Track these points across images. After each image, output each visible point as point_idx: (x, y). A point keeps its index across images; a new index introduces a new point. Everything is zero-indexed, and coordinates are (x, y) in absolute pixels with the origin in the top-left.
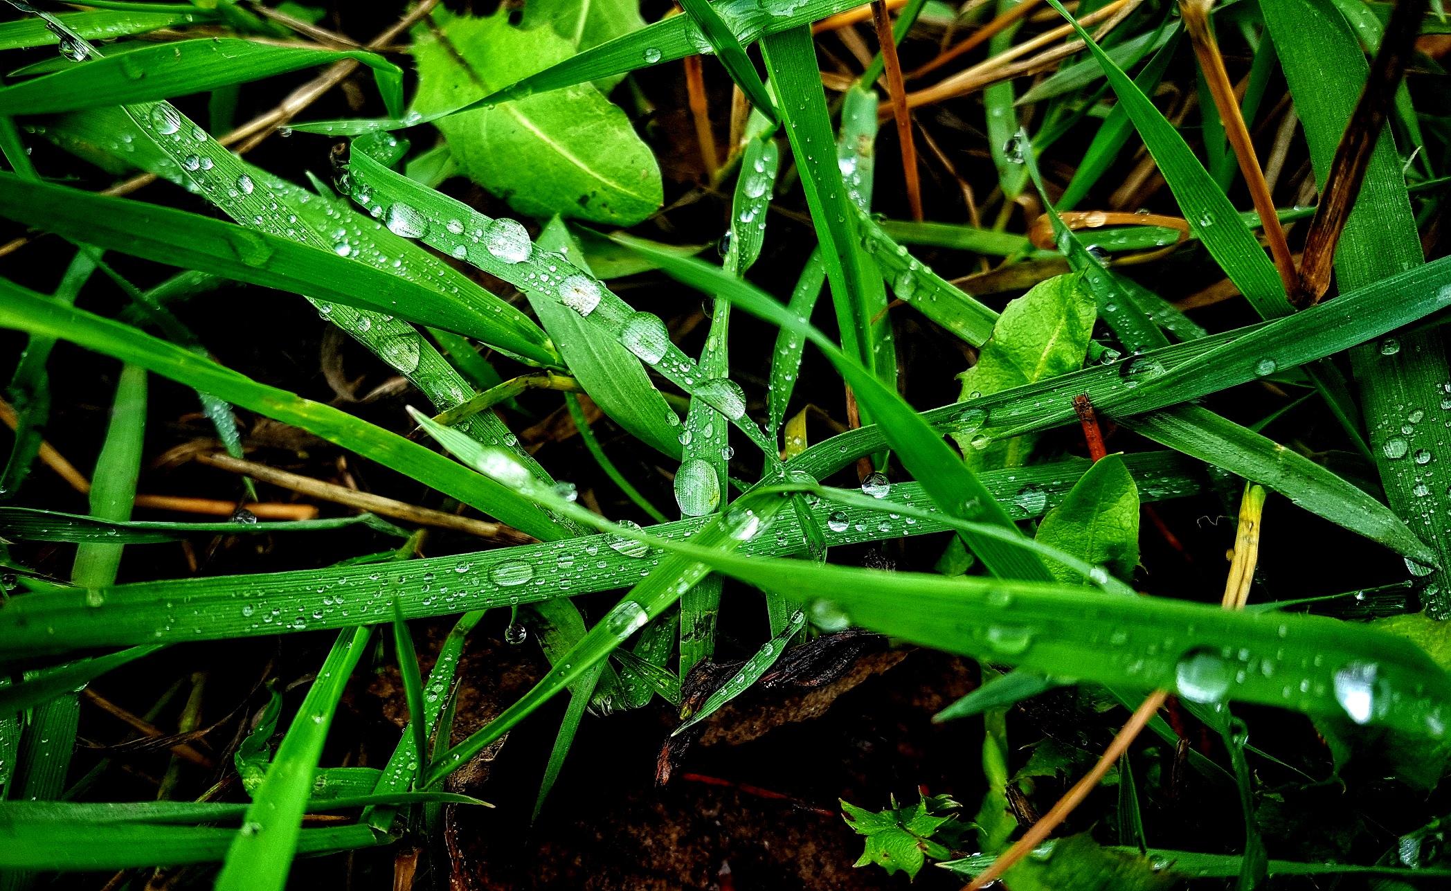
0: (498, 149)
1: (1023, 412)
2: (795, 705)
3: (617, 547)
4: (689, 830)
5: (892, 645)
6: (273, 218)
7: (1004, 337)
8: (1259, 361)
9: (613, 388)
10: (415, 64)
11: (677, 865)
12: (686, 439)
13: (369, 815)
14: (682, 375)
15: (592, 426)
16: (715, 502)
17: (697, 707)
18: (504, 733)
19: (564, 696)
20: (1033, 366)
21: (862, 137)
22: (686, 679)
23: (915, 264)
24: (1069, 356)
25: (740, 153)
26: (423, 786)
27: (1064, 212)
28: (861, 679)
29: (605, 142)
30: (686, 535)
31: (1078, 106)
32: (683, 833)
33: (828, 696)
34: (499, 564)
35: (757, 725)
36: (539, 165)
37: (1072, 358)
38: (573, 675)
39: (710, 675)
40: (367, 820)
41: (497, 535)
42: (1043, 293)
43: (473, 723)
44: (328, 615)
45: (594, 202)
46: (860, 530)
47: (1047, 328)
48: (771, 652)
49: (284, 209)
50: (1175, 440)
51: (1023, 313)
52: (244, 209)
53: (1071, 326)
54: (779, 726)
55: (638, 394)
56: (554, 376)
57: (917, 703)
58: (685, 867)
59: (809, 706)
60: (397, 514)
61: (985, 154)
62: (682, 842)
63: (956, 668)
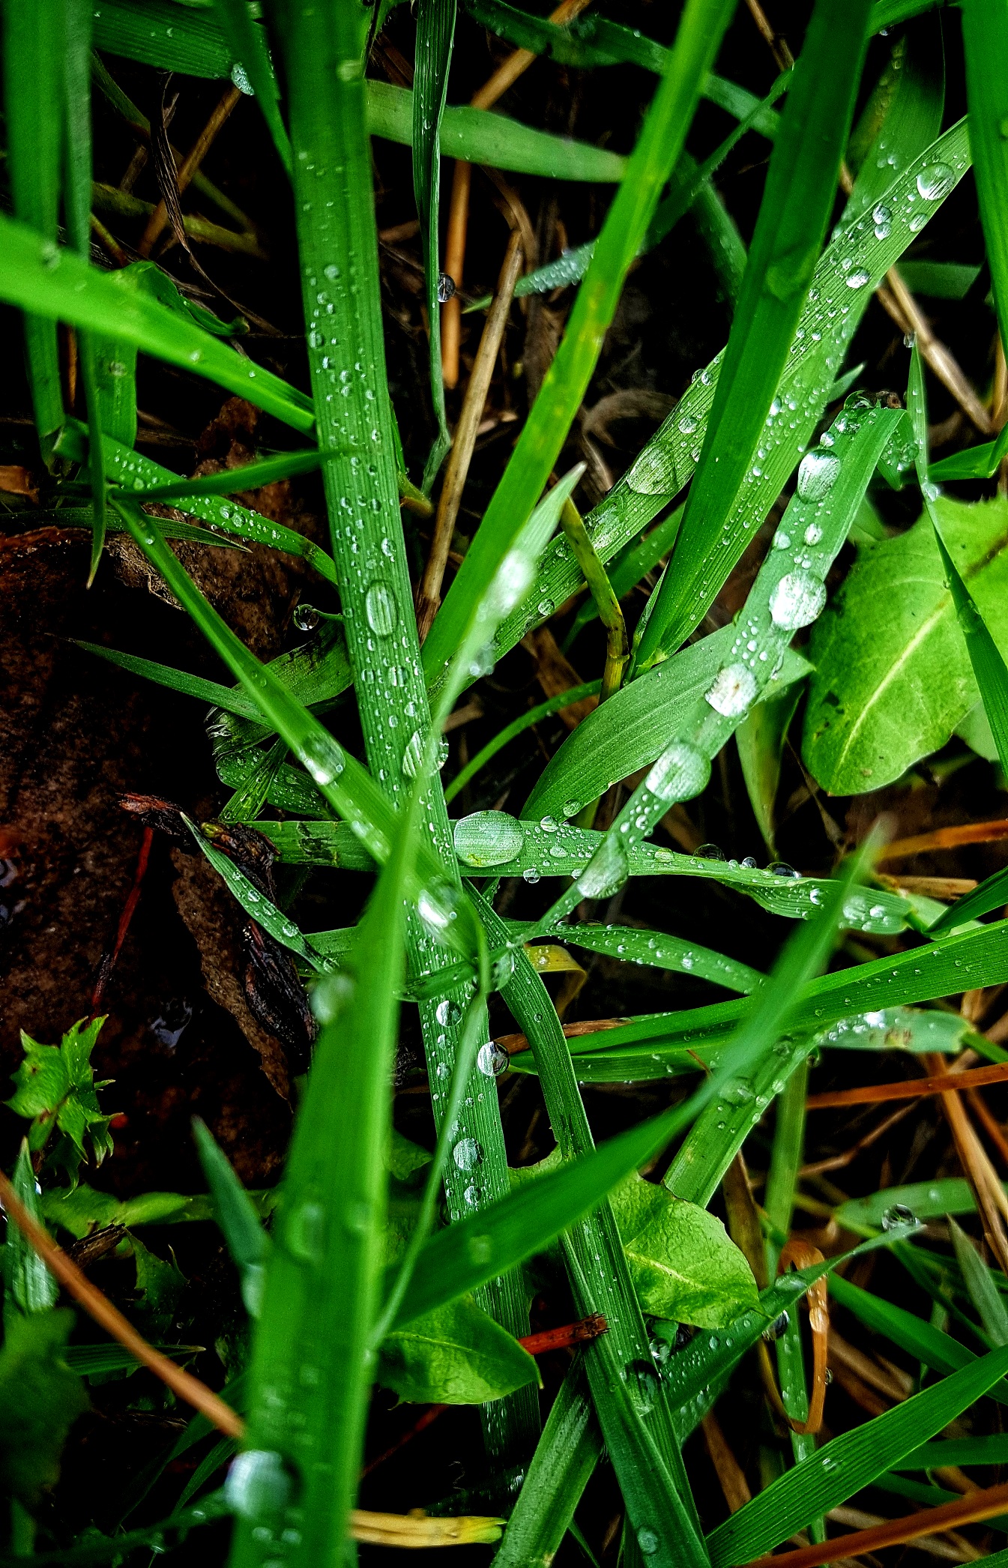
0: (892, 596)
1: (587, 1240)
2: (221, 963)
3: (415, 739)
4: (67, 835)
5: (296, 1080)
6: (817, 312)
7: (677, 1214)
8: (656, 1533)
9: (608, 735)
10: (986, 500)
11: (24, 821)
12: (547, 825)
13: (76, 428)
14: (632, 819)
15: (556, 715)
16: (471, 861)
17: (218, 844)
18: (183, 605)
19: (229, 679)
20: (643, 1251)
21: (908, 1035)
22: (252, 830)
23: (764, 1102)
24: (656, 1296)
25: (890, 889)
26: (114, 497)
27: (827, 1281)
28: (255, 1043)
29: (904, 724)
30: (431, 825)
31: (946, 1291)
32: (64, 827)
33: (234, 1004)
34: (394, 594)
35: (198, 917)
36: (874, 645)
37: (654, 1299)
38: (253, 689)
39: (258, 858)
40: (68, 424)
41: (425, 599)
42: (733, 1260)
43: (196, 569)
44: (328, 376)
45: (830, 712)
46: (439, 1041)
47: (690, 1268)
48: (287, 934)
49: (828, 326)
50: (555, 1428)
51: (709, 1237)
52: (827, 278)
53: (695, 1298)
54: (196, 943)
55: (601, 766)
56: (622, 663)
57: (226, 1111)
58: (23, 831)
59: (221, 980)
60: (450, 476)
61: (884, 1180)
62: (53, 827)
63: (269, 1159)
